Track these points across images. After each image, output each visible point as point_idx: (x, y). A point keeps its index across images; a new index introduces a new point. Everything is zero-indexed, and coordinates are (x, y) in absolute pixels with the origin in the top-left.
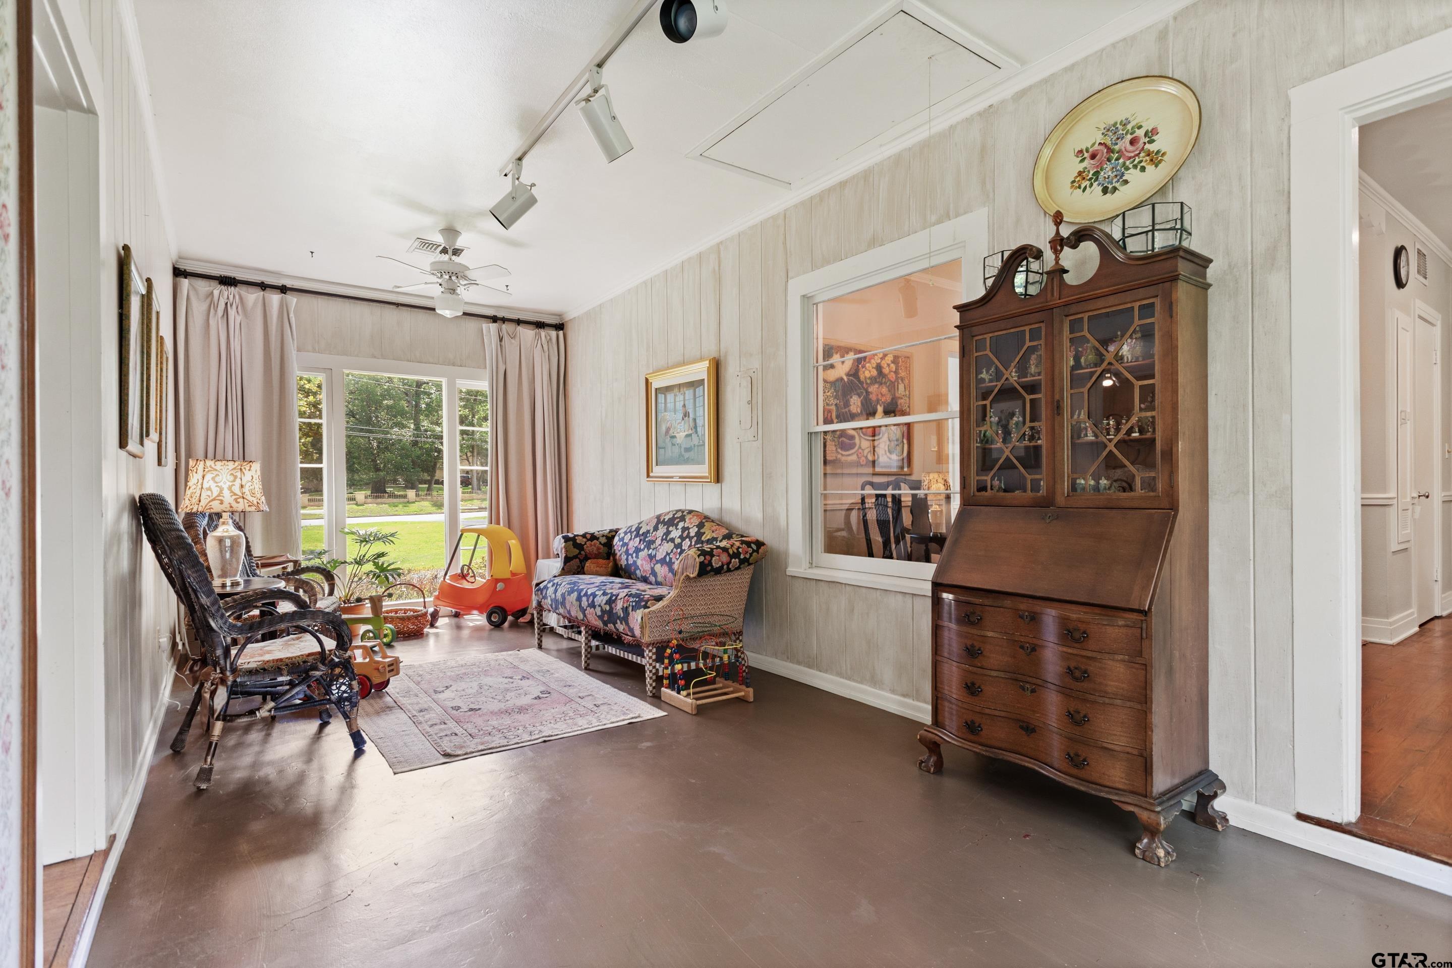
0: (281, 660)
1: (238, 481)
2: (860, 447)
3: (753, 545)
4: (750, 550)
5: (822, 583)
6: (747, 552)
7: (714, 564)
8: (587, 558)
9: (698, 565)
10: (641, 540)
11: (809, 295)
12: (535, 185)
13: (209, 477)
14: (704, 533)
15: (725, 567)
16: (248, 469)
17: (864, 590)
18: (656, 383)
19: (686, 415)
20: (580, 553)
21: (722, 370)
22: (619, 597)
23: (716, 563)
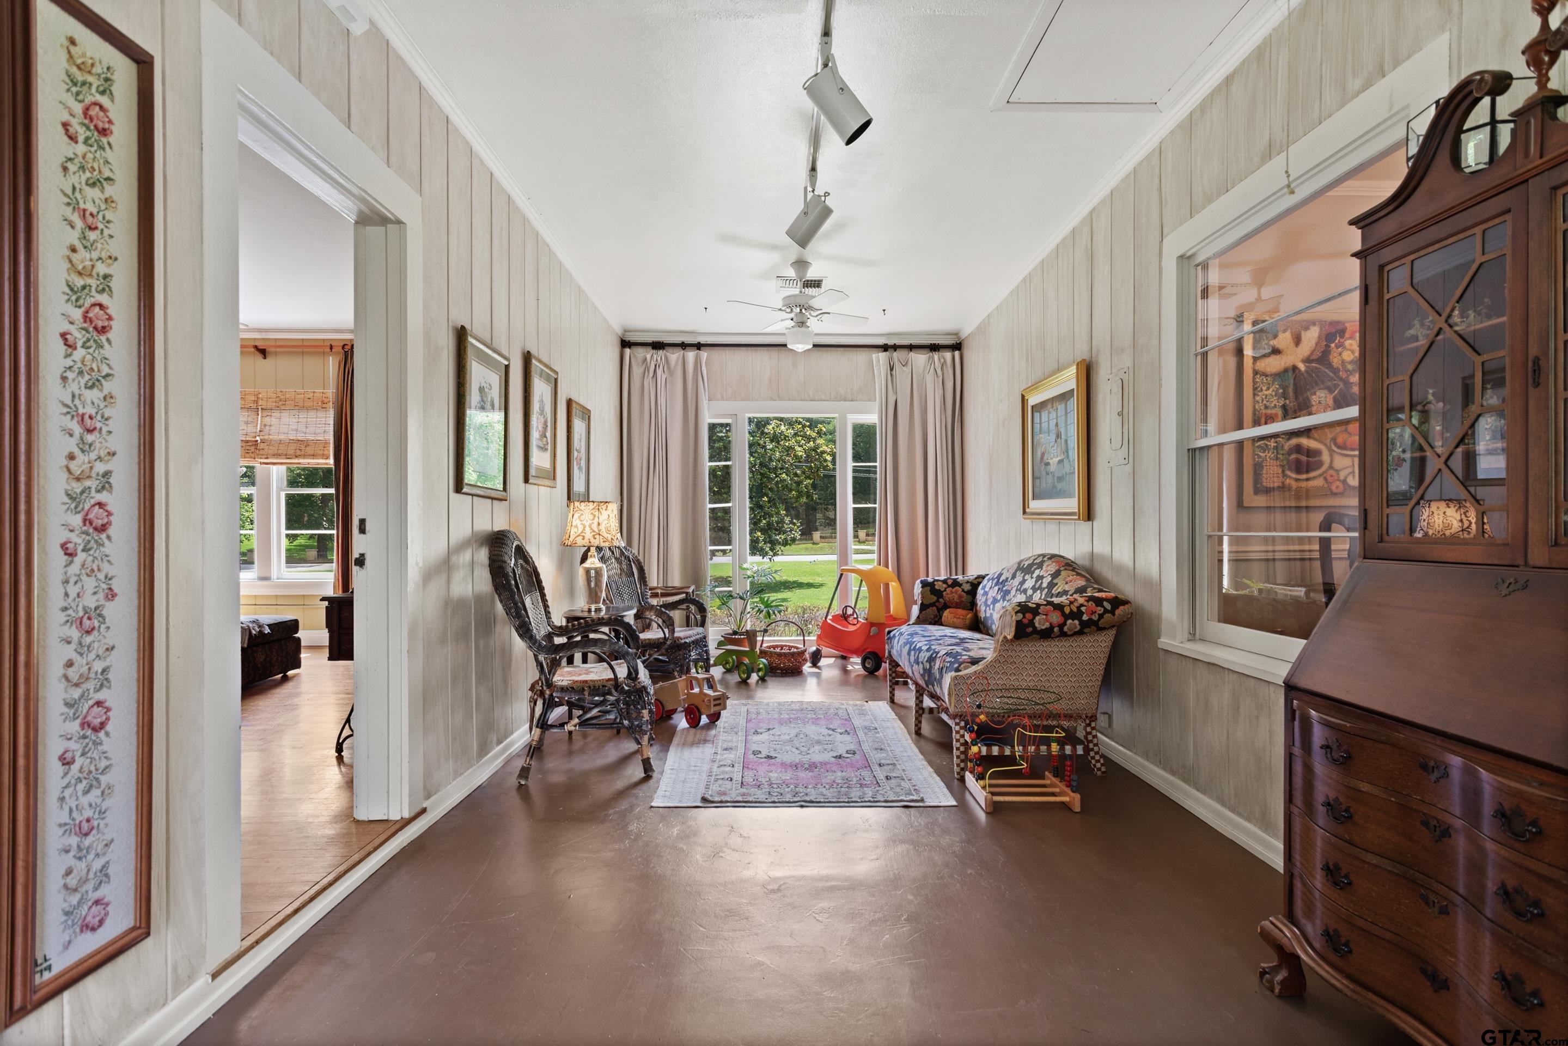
0: (586, 682)
1: (596, 520)
2: (1331, 467)
3: (1105, 604)
4: (1100, 610)
5: (1200, 664)
6: (1094, 613)
7: (1037, 625)
8: (946, 607)
9: (1014, 624)
10: (999, 589)
11: (1189, 254)
12: (829, 194)
13: (576, 516)
14: (1057, 584)
15: (1056, 629)
16: (604, 508)
17: (1253, 681)
18: (1033, 400)
19: (1058, 436)
20: (938, 601)
21: (1093, 376)
22: (939, 655)
23: (1040, 622)
